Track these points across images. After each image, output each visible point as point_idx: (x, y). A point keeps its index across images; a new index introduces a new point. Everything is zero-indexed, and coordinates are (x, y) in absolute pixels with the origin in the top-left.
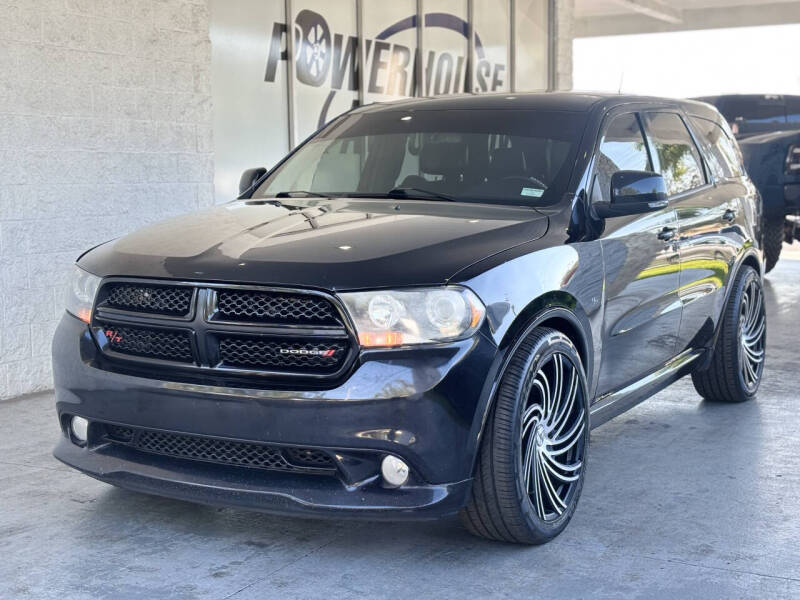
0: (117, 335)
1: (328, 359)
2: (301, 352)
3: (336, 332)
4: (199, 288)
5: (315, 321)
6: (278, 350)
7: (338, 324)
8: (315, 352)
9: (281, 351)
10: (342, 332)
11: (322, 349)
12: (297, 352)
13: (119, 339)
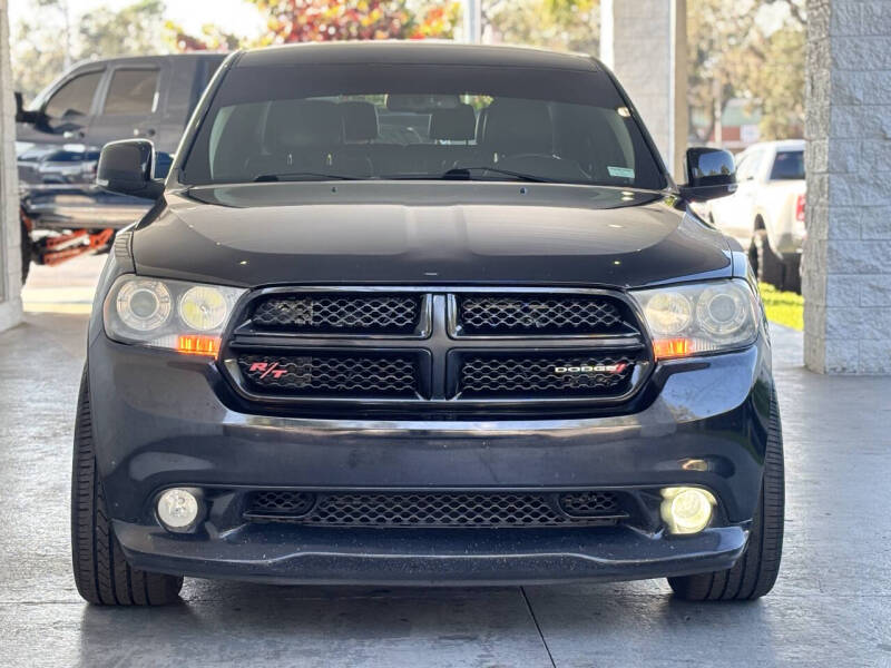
0: (277, 368)
1: (615, 377)
2: (583, 369)
3: (629, 341)
4: (434, 294)
5: (601, 329)
6: (552, 369)
7: (630, 331)
8: (601, 368)
9: (557, 370)
10: (636, 341)
11: (607, 363)
12: (578, 369)
13: (278, 374)
